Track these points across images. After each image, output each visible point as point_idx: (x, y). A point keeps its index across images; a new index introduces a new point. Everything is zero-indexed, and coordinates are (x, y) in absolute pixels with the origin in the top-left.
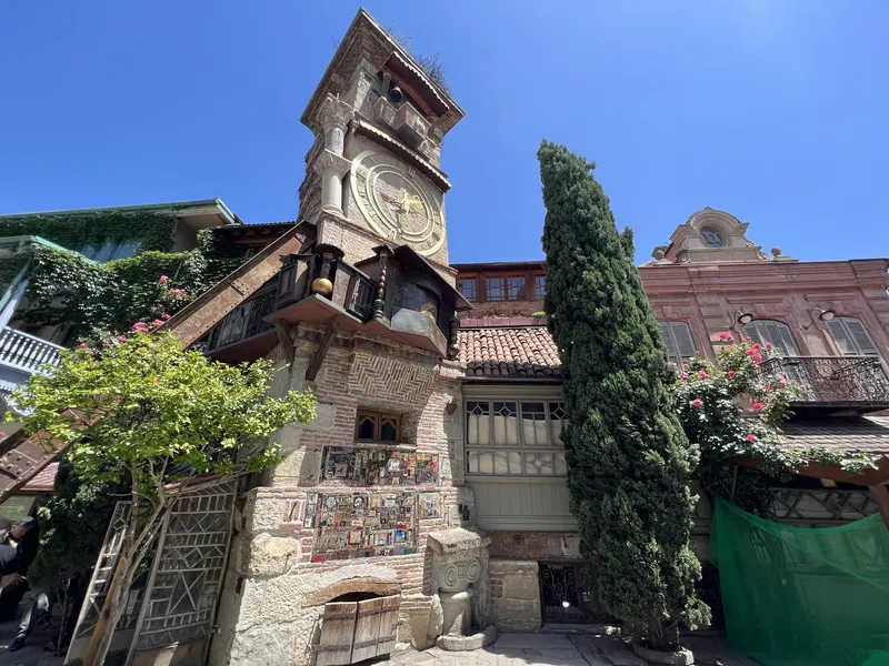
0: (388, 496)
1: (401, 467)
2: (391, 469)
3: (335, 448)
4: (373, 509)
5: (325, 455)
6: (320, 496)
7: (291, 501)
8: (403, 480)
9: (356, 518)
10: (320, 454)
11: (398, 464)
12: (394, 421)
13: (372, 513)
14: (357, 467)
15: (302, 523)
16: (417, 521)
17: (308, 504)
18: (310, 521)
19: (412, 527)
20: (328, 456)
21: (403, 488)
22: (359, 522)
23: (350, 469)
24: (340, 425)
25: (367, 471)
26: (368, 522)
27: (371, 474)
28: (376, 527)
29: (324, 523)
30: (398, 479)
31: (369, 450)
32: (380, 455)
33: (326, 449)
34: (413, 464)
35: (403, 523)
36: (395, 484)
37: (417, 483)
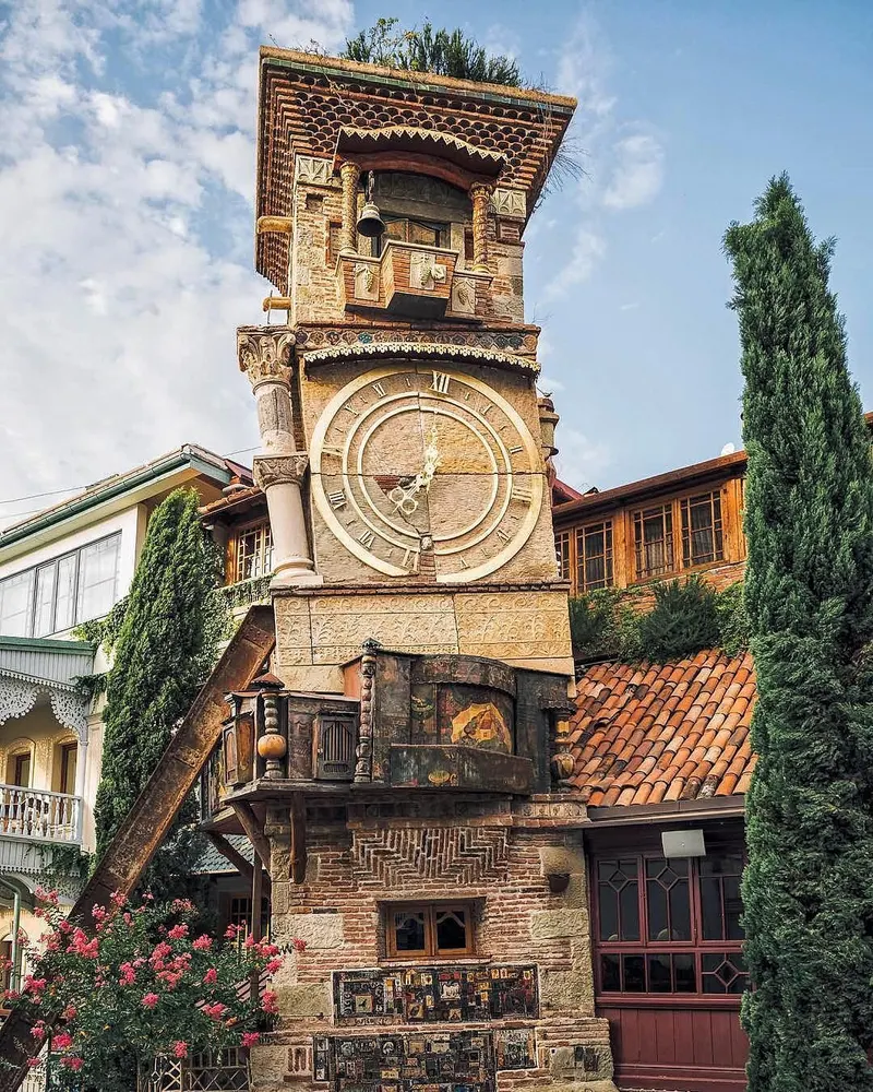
0: (436, 1037)
1: (463, 992)
2: (444, 996)
3: (349, 974)
4: (412, 1056)
5: (336, 986)
6: (332, 1040)
7: (294, 1048)
8: (468, 1014)
9: (387, 1067)
10: (330, 985)
11: (456, 988)
12: (460, 915)
13: (410, 1062)
14: (388, 999)
15: (311, 1073)
16: (492, 1073)
17: (316, 1052)
18: (323, 1071)
19: (482, 1080)
20: (342, 985)
21: (463, 1026)
22: (394, 1074)
23: (377, 1001)
24: (354, 941)
25: (404, 1002)
26: (407, 1073)
27: (412, 1006)
28: (421, 1081)
29: (342, 1075)
30: (458, 1011)
31: (403, 971)
32: (424, 977)
33: (337, 976)
34: (485, 986)
35: (466, 1075)
36: (454, 1019)
37: (497, 1016)
